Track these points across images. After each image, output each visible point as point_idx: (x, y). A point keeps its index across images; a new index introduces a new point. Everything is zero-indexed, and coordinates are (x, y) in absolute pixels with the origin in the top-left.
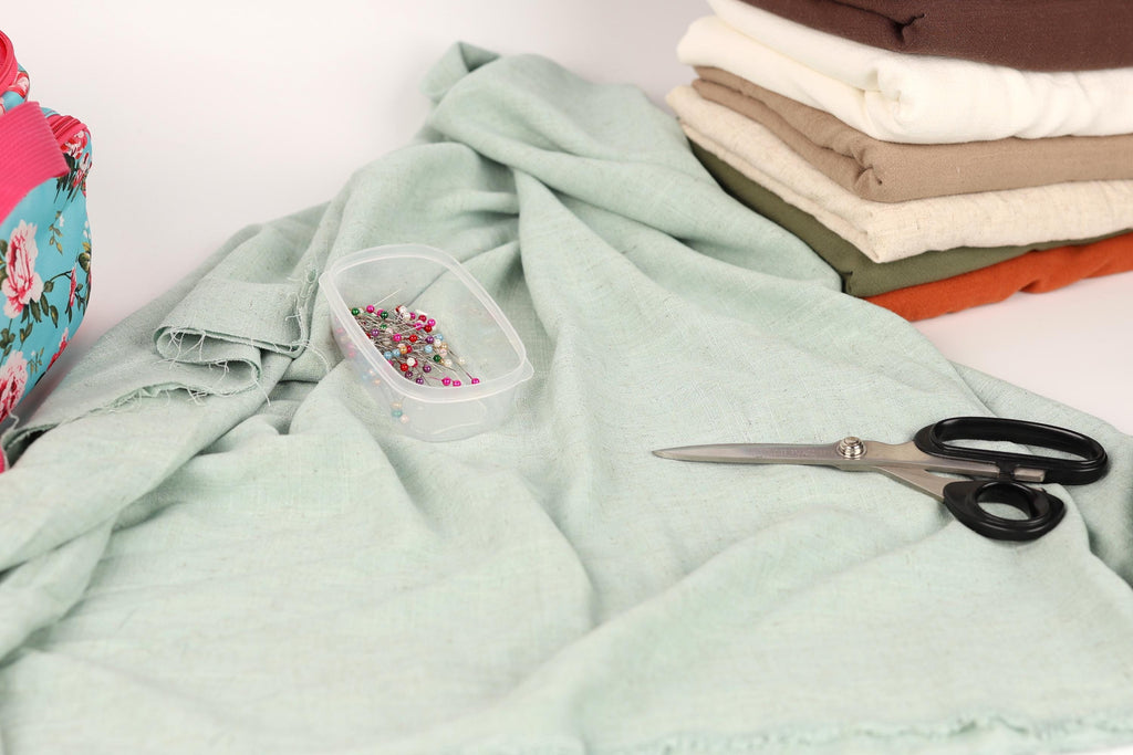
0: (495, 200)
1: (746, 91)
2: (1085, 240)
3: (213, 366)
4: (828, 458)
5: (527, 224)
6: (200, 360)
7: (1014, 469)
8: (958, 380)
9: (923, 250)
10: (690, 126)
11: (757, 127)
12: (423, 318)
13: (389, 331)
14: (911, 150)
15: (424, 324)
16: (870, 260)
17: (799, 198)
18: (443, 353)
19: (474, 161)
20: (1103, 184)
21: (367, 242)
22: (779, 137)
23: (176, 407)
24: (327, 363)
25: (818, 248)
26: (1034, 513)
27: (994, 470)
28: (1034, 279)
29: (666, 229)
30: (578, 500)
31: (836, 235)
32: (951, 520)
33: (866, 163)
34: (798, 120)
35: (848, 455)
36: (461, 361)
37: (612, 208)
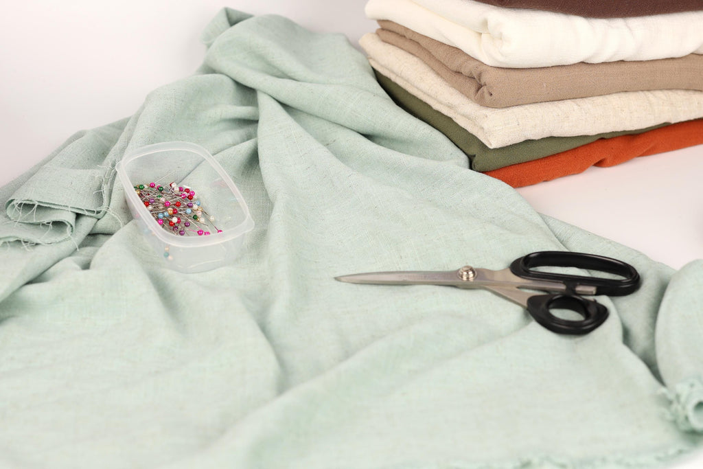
0: (244, 111)
1: (408, 35)
2: (636, 130)
3: (43, 225)
4: (452, 281)
5: (263, 127)
6: (34, 221)
7: (575, 286)
8: (545, 226)
9: (522, 139)
10: (374, 60)
11: (415, 59)
12: (187, 190)
13: (163, 200)
14: (512, 73)
15: (187, 194)
16: (486, 147)
17: (442, 106)
18: (199, 214)
19: (230, 86)
20: (647, 93)
21: (152, 140)
22: (429, 65)
23: (13, 253)
24: (121, 222)
25: (454, 139)
26: (587, 316)
27: (562, 287)
28: (601, 158)
29: (355, 128)
30: (278, 312)
31: (466, 130)
32: (531, 320)
33: (482, 83)
34: (440, 53)
35: (465, 278)
36: (212, 218)
37: (320, 116)
